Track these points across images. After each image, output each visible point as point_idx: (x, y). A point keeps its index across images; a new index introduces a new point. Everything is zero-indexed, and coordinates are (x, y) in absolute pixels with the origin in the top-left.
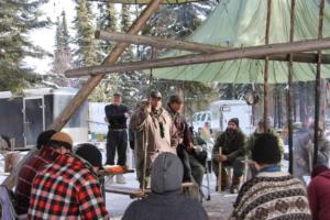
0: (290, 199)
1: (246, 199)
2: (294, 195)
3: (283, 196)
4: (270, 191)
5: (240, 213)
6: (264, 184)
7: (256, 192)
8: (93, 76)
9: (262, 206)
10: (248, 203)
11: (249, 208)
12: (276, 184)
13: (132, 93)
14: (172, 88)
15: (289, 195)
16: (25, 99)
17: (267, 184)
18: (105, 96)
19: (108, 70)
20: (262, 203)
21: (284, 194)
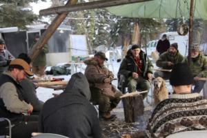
0: (195, 117)
1: (158, 117)
2: (199, 114)
3: (188, 115)
4: (178, 110)
5: (152, 128)
6: (173, 104)
7: (166, 111)
8: (60, 14)
9: (169, 122)
10: (159, 120)
11: (159, 124)
12: (184, 105)
13: (105, 28)
14: (132, 23)
15: (193, 115)
16: (28, 32)
17: (175, 104)
18: (86, 30)
19: (69, 9)
20: (169, 120)
21: (189, 114)
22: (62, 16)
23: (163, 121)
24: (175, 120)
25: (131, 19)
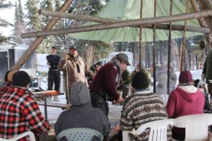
0: (152, 105)
1: (128, 106)
2: (154, 103)
4: (141, 101)
6: (137, 97)
7: (133, 101)
8: (38, 37)
13: (62, 48)
14: (86, 45)
18: (46, 50)
20: (136, 107)
21: (148, 103)
22: (40, 39)
23: (132, 108)
24: (140, 108)
25: (86, 41)
